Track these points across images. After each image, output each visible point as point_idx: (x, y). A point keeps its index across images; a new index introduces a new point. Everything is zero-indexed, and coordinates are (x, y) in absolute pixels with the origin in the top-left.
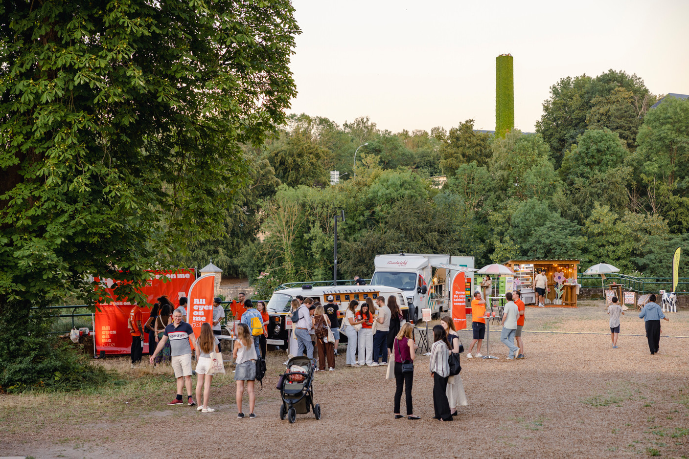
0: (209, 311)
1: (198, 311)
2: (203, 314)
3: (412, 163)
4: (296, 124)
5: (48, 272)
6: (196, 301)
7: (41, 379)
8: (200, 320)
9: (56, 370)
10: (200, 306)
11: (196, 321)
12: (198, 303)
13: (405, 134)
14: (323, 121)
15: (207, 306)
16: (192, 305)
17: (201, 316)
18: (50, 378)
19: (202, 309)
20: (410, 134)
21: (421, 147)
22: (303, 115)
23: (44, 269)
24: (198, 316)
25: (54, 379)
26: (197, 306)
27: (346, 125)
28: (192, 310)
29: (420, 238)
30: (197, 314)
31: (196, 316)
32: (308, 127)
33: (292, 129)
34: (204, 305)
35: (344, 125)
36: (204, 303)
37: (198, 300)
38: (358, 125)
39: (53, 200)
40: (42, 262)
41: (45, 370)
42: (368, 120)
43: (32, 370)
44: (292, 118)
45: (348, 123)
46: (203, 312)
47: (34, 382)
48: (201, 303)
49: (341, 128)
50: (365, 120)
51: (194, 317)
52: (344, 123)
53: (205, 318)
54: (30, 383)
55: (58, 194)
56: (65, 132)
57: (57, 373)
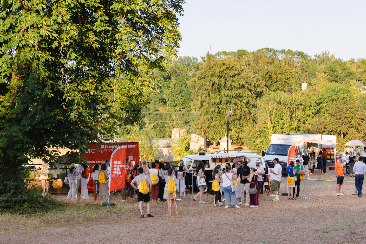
0: (123, 168)
1: (116, 168)
2: (119, 170)
3: (355, 78)
4: (285, 56)
5: (17, 144)
6: (115, 162)
7: (16, 206)
8: (117, 173)
9: (25, 201)
10: (117, 165)
11: (115, 174)
12: (116, 163)
13: (352, 61)
14: (301, 54)
15: (122, 165)
16: (113, 164)
17: (118, 171)
18: (22, 206)
19: (119, 167)
20: (356, 61)
21: (362, 68)
22: (289, 50)
23: (15, 143)
24: (116, 171)
25: (24, 206)
26: (116, 165)
27: (316, 56)
28: (113, 168)
29: (348, 122)
30: (116, 170)
31: (115, 171)
32: (292, 58)
33: (282, 59)
34: (120, 165)
35: (315, 56)
36: (120, 163)
37: (116, 161)
38: (323, 56)
39: (25, 103)
40: (13, 139)
41: (18, 201)
42: (329, 52)
43: (11, 201)
44: (283, 52)
45: (317, 55)
46: (119, 169)
47: (12, 208)
48: (118, 163)
49: (313, 57)
50: (327, 53)
51: (114, 172)
52: (315, 55)
53: (120, 172)
54: (10, 208)
55: (29, 99)
56: (36, 63)
57: (26, 203)
